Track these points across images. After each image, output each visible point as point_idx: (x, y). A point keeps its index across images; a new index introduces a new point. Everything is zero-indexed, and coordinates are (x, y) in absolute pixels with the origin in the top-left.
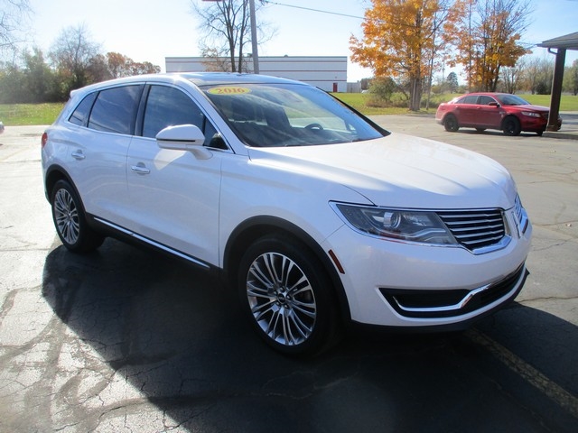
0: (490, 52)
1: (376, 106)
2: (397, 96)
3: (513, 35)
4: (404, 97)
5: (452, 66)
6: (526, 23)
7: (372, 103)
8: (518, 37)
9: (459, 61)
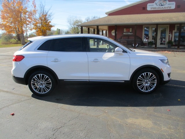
0: (42, 26)
1: (6, 44)
2: (13, 40)
3: (49, 21)
4: (15, 41)
5: (31, 30)
6: (52, 18)
7: (4, 43)
8: (50, 22)
9: (33, 29)
